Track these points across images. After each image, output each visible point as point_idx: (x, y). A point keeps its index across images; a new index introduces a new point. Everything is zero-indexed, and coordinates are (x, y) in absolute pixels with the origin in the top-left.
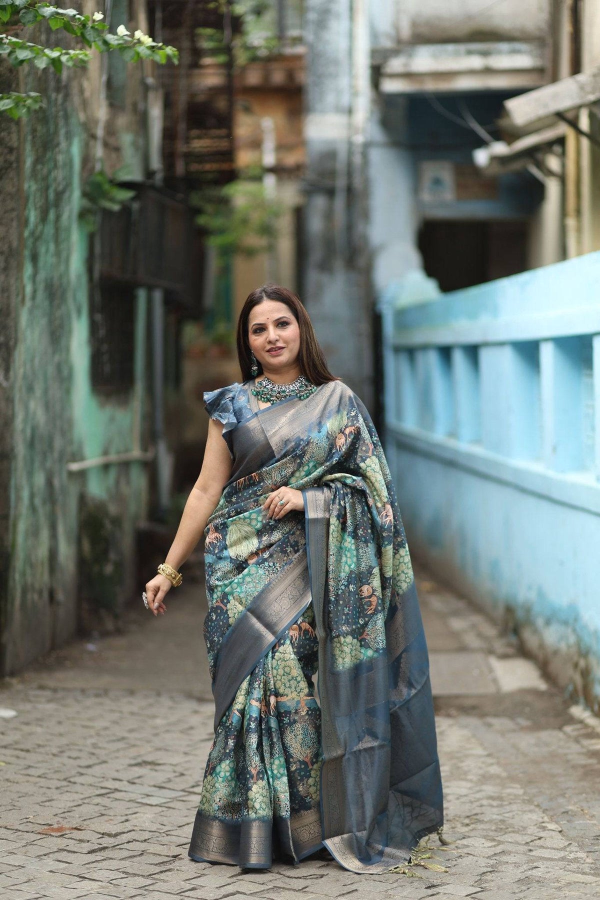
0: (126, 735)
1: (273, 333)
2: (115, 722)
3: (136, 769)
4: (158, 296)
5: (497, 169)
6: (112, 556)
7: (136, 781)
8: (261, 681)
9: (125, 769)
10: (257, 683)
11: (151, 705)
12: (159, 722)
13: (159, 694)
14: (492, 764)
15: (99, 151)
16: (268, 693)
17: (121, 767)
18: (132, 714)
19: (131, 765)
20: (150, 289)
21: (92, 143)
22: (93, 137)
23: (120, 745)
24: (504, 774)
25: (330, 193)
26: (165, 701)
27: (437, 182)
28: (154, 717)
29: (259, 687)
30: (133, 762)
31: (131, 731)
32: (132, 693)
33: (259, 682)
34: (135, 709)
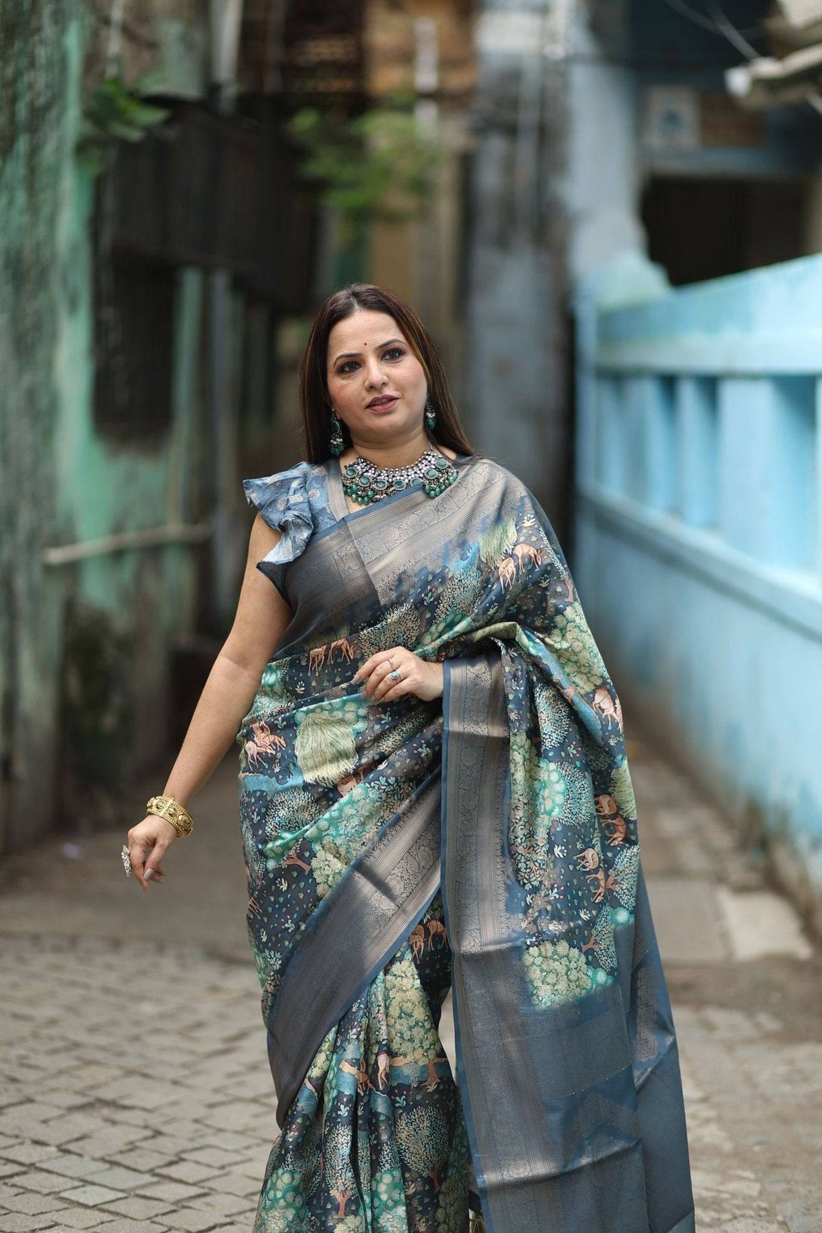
0: (82, 1037)
1: (376, 370)
2: (71, 1009)
3: (78, 1117)
4: (221, 281)
5: (761, 100)
6: (116, 700)
7: (72, 1147)
8: (361, 1027)
9: (61, 1117)
10: (354, 1030)
11: (143, 973)
12: (148, 1009)
13: (161, 948)
14: (708, 1121)
15: (115, 45)
16: (376, 1049)
17: (56, 1112)
18: (107, 990)
19: (72, 1109)
20: (207, 272)
21: (103, 33)
22: (106, 21)
23: (65, 1061)
24: (728, 1146)
25: (511, 131)
26: (169, 965)
27: (672, 119)
28: (141, 998)
29: (358, 1038)
30: (79, 1100)
31: (93, 1030)
32: (116, 944)
33: (359, 1029)
34: (111, 979)
